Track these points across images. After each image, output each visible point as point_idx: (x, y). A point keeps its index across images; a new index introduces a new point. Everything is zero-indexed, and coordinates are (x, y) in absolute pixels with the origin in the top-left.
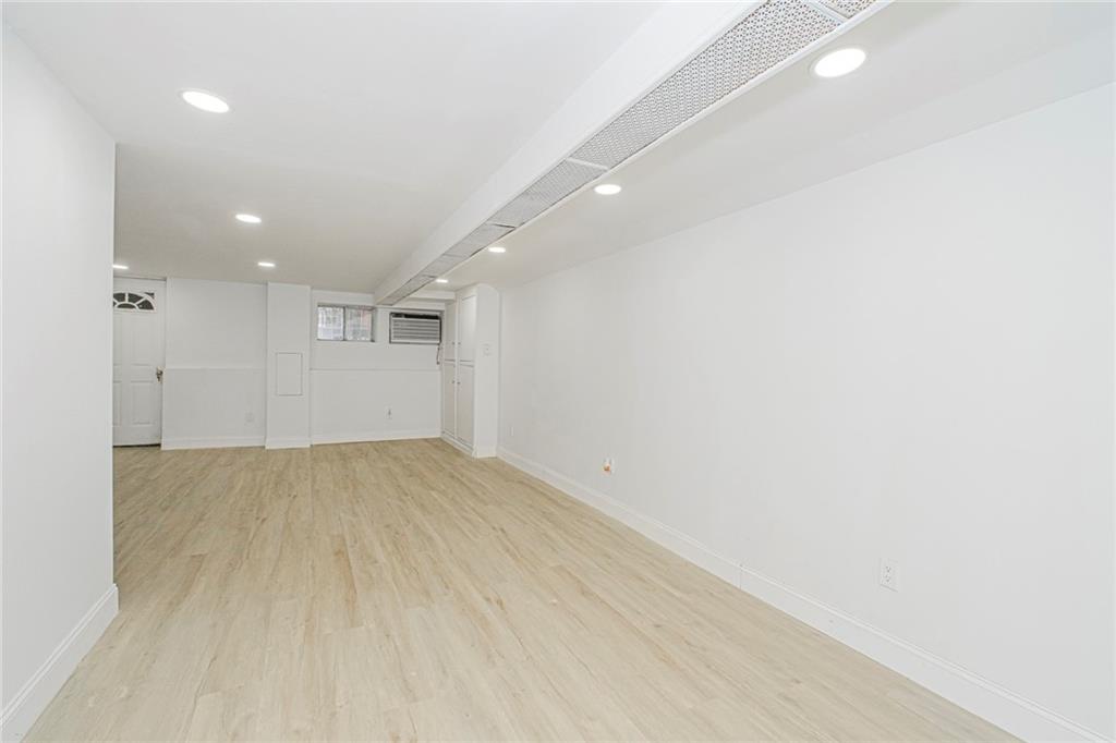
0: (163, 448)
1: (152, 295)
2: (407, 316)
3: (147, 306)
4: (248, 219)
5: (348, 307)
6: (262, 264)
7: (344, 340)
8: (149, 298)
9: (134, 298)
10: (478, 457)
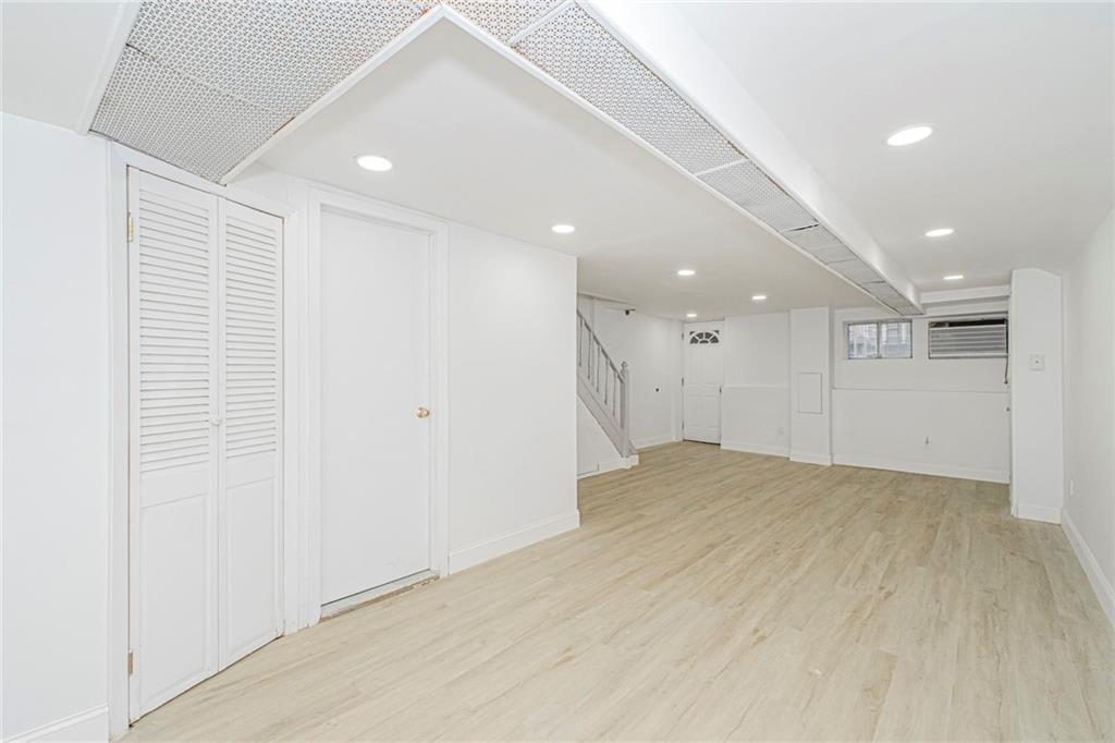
0: (722, 447)
1: (717, 332)
2: (952, 324)
3: (715, 340)
4: (686, 273)
5: (882, 322)
6: (756, 298)
7: (879, 357)
8: (715, 334)
9: (708, 335)
10: (1020, 516)
